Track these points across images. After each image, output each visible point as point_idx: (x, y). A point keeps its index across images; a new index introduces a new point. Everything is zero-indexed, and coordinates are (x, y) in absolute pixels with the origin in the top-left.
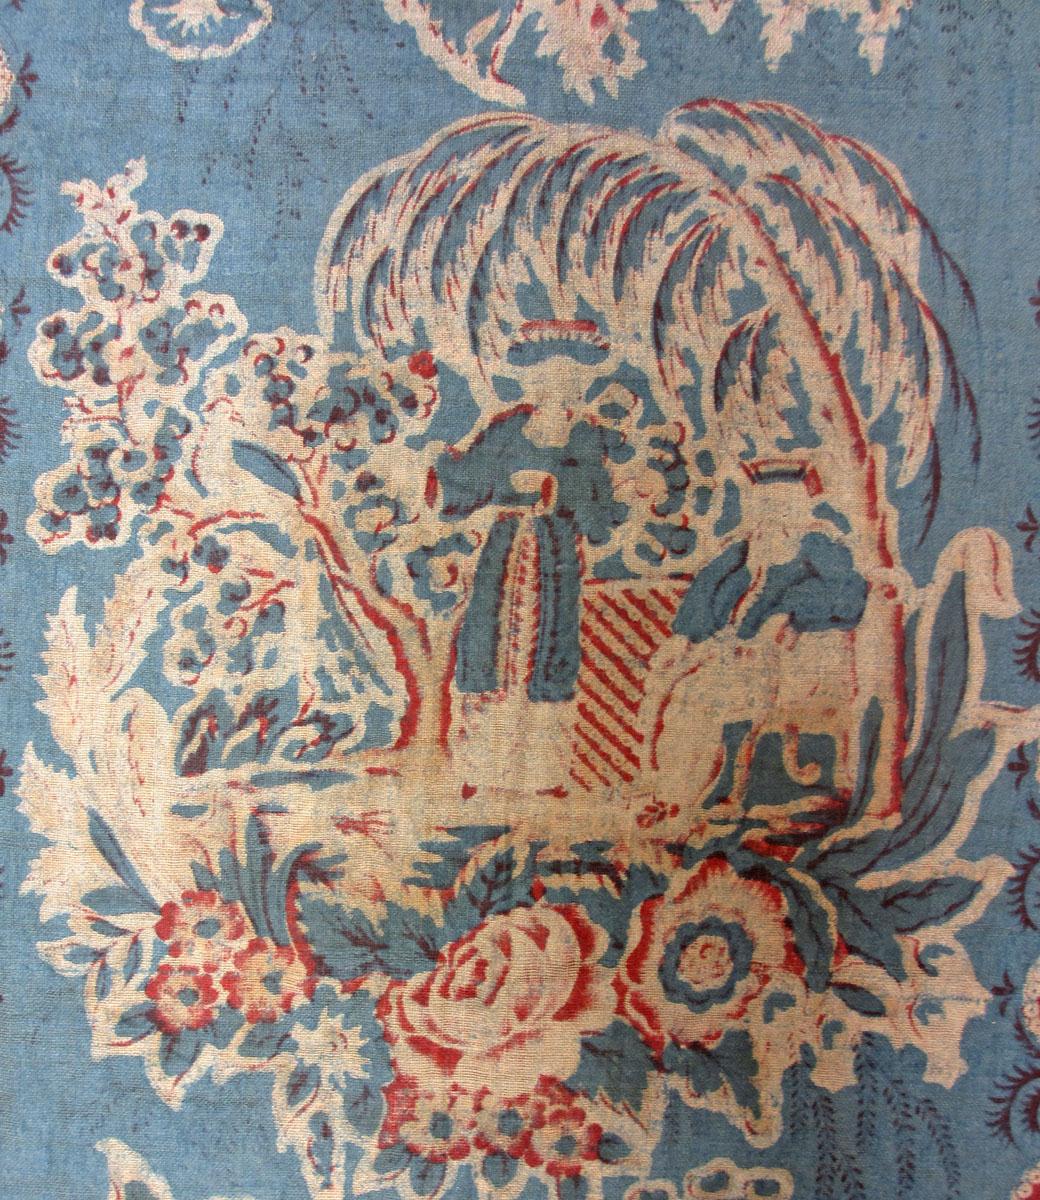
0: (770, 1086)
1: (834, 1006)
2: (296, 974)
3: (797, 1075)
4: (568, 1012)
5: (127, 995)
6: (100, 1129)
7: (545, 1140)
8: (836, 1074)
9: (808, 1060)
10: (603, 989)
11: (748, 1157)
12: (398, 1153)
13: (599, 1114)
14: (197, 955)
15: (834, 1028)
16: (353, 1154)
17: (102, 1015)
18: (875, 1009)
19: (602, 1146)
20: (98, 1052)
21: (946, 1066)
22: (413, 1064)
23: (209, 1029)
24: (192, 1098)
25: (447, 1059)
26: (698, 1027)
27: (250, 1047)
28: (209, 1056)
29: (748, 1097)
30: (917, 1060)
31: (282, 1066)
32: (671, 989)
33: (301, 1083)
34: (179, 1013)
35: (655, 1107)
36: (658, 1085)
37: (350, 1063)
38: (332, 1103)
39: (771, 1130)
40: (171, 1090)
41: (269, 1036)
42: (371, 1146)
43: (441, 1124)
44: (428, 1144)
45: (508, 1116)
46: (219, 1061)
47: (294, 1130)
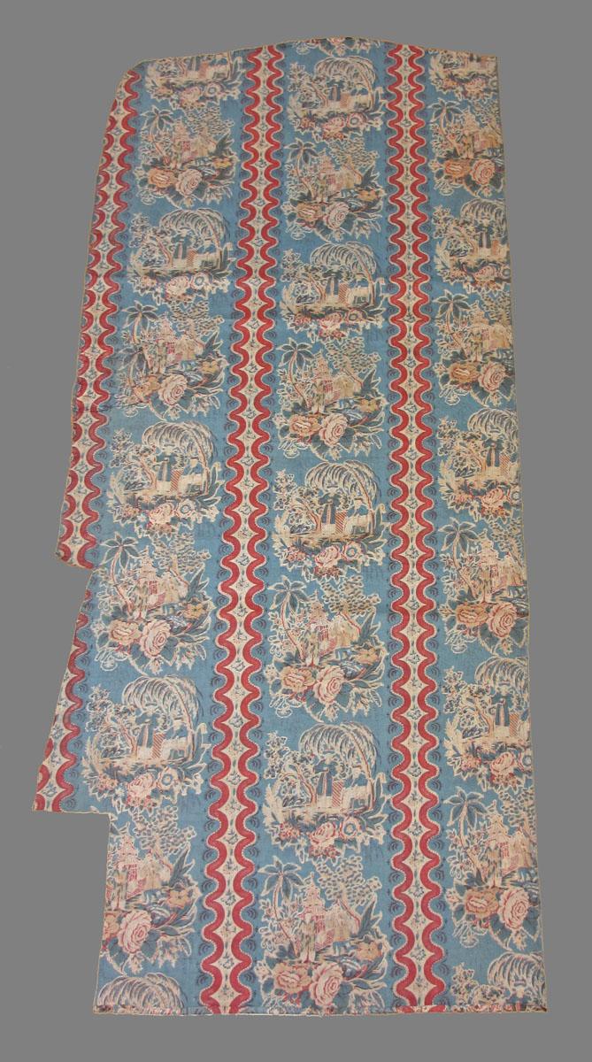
0: (359, 845)
1: (366, 834)
2: (298, 832)
3: (362, 843)
4: (332, 836)
5: (276, 836)
6: (272, 854)
7: (330, 853)
8: (367, 843)
9: (363, 842)
10: (337, 833)
11: (357, 855)
12: (311, 856)
13: (337, 850)
14: (285, 830)
15: (366, 837)
16: (306, 856)
17: (273, 838)
18: (371, 834)
19: (338, 854)
20: (273, 843)
21: (381, 842)
22: (312, 843)
23: (288, 840)
24: (285, 849)
25: (317, 843)
26: (349, 837)
27: (293, 842)
28: (287, 844)
29: (356, 847)
30: (377, 841)
31: (296, 844)
32: (345, 832)
33: (299, 846)
34: (283, 838)
35: (344, 848)
36: (345, 846)
37: (305, 844)
38: (303, 849)
39: (359, 851)
40: (282, 848)
41: (294, 841)
42: (308, 855)
43: (317, 852)
44: (315, 854)
45: (325, 851)
46: (288, 844)
47: (298, 853)
